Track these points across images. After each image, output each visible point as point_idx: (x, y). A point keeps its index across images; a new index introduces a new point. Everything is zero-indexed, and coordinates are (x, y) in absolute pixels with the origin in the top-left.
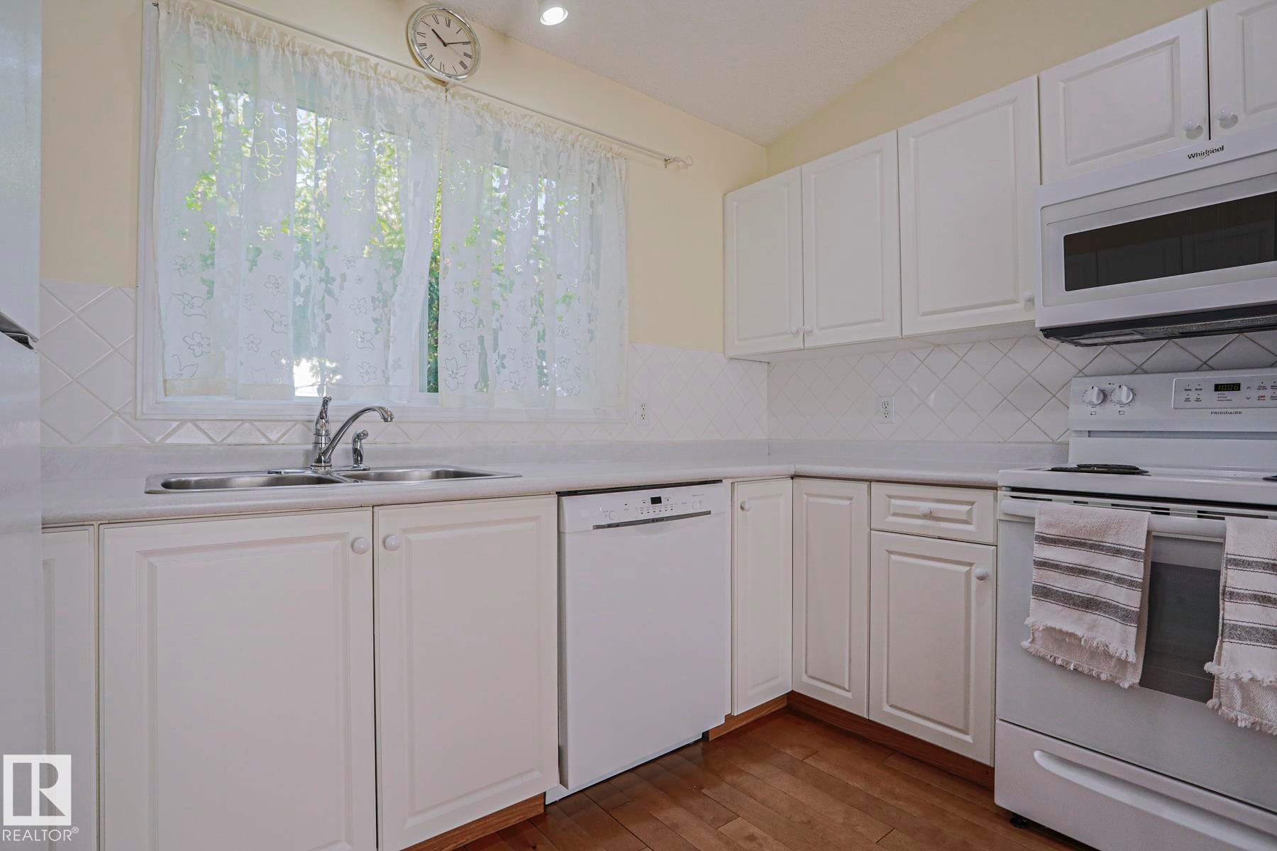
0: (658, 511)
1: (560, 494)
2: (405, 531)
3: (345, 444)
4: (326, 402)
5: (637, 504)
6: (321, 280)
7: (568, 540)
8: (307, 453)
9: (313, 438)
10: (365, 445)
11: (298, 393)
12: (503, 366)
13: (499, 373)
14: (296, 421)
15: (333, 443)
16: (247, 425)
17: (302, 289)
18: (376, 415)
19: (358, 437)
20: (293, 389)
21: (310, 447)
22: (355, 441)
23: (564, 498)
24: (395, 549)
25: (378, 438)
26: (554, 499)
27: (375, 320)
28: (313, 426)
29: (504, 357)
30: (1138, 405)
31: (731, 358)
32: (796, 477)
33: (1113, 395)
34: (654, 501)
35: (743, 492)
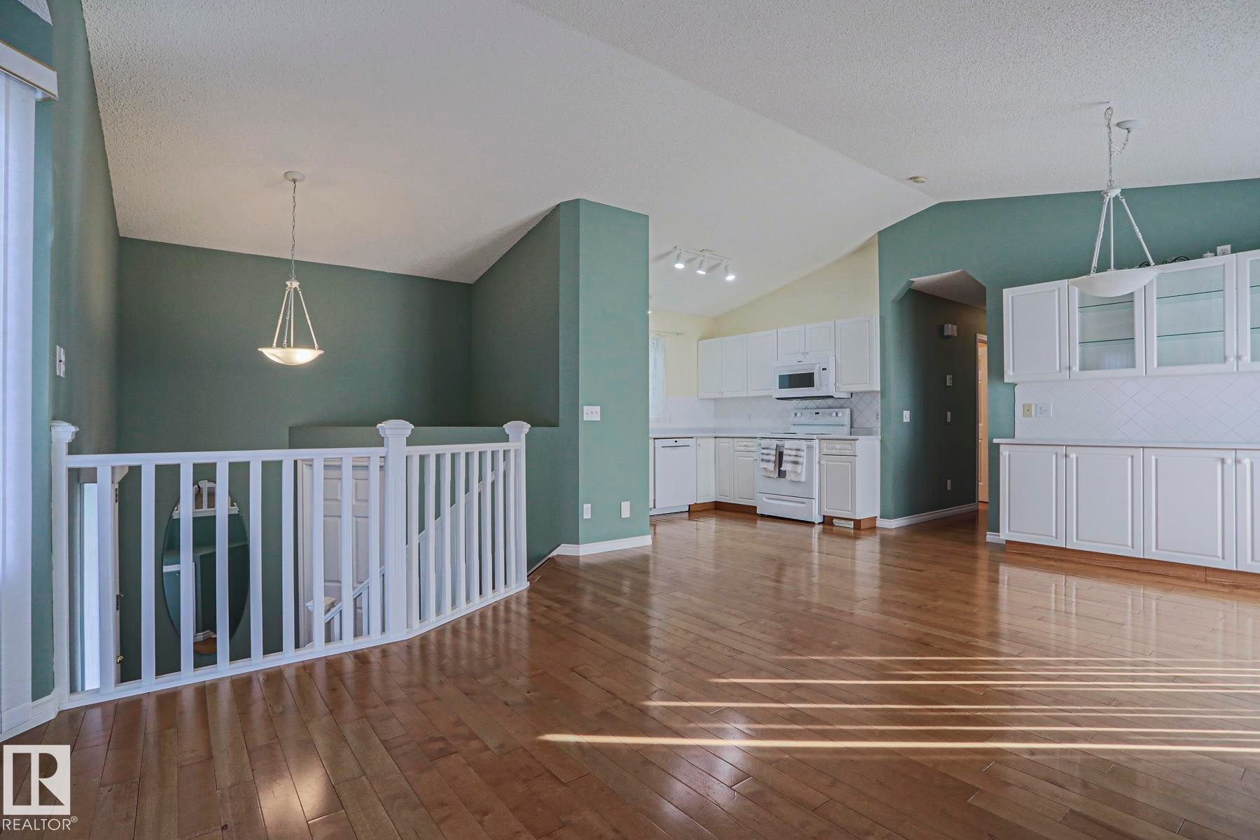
0: (676, 444)
1: (654, 439)
5: (672, 442)
30: (802, 417)
31: (701, 399)
32: (715, 438)
33: (799, 415)
34: (676, 442)
35: (699, 441)
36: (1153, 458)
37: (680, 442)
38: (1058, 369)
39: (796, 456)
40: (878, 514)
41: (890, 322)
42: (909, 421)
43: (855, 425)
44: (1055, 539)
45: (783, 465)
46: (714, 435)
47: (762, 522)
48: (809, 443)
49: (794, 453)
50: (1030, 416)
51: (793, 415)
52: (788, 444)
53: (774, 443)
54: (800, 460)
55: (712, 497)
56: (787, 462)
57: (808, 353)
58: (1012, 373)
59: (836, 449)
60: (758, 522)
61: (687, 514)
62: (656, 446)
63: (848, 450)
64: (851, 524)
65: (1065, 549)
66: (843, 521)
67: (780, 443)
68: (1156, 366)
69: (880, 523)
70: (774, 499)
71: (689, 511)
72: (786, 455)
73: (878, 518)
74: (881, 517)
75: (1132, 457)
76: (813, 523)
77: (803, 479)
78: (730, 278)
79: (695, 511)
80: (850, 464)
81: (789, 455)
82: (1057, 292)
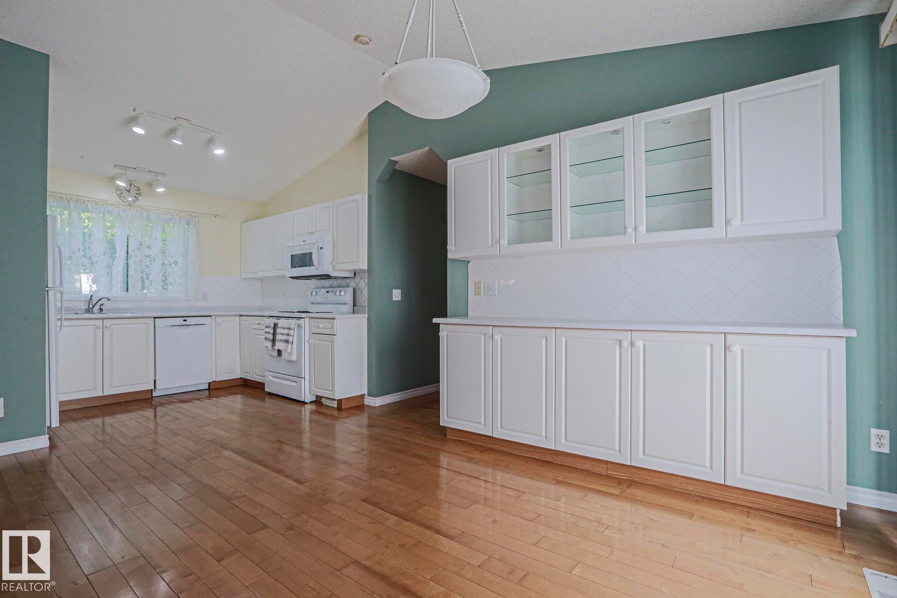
0: (185, 323)
1: (155, 318)
2: (111, 325)
3: (97, 307)
4: (92, 296)
5: (180, 321)
6: (90, 263)
7: (156, 328)
8: (86, 309)
9: (88, 305)
10: (103, 307)
11: (83, 293)
12: (152, 284)
13: (150, 286)
14: (83, 301)
15: (93, 306)
16: (68, 302)
17: (84, 265)
18: (106, 299)
19: (101, 305)
20: (81, 292)
21: (87, 307)
22: (100, 306)
23: (156, 319)
24: (108, 328)
25: (107, 305)
26: (153, 319)
27: (107, 273)
28: (88, 302)
29: (152, 281)
30: (317, 296)
31: (244, 279)
32: (241, 316)
33: (314, 293)
34: (184, 320)
35: (219, 320)
36: (564, 340)
37: (190, 321)
38: (490, 243)
39: (288, 335)
40: (365, 392)
41: (374, 200)
42: (399, 299)
43: (358, 303)
44: (484, 427)
45: (277, 343)
46: (238, 314)
47: (271, 400)
48: (298, 322)
49: (286, 331)
50: (479, 294)
51: (310, 293)
52: (281, 323)
53: (272, 322)
54: (291, 339)
55: (237, 375)
56: (281, 340)
57: (314, 233)
58: (454, 249)
59: (320, 328)
60: (267, 400)
61: (207, 391)
62: (156, 326)
63: (329, 329)
64: (335, 404)
65: (491, 437)
66: (329, 401)
67: (276, 321)
68: (569, 239)
69: (369, 401)
70: (277, 377)
71: (209, 389)
72: (278, 334)
73: (366, 396)
74: (368, 396)
75: (546, 338)
76: (304, 403)
77: (294, 358)
78: (219, 152)
79: (216, 389)
80: (330, 343)
81: (282, 334)
82: (490, 161)
